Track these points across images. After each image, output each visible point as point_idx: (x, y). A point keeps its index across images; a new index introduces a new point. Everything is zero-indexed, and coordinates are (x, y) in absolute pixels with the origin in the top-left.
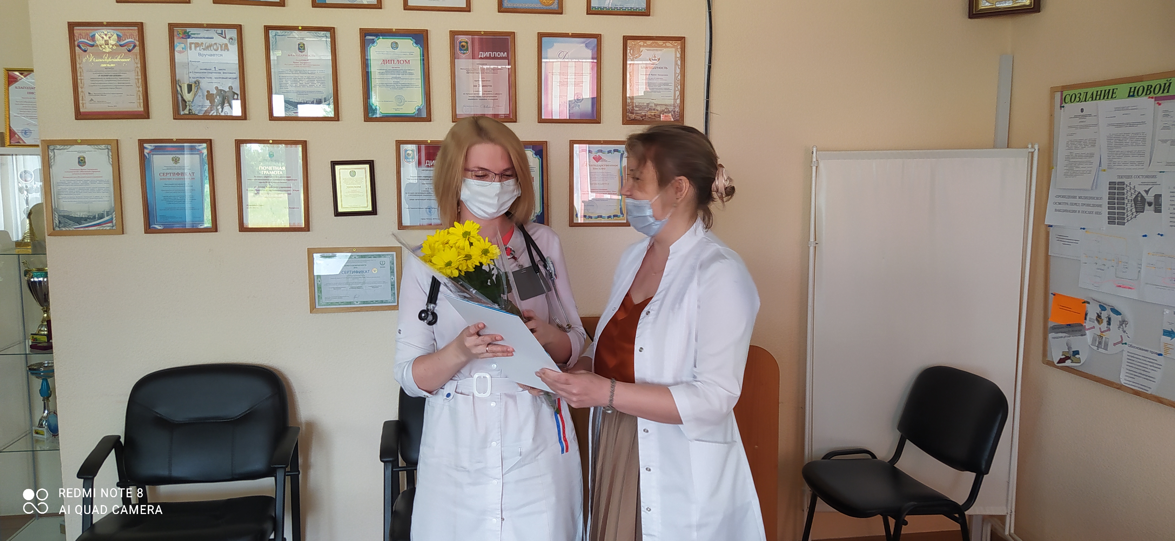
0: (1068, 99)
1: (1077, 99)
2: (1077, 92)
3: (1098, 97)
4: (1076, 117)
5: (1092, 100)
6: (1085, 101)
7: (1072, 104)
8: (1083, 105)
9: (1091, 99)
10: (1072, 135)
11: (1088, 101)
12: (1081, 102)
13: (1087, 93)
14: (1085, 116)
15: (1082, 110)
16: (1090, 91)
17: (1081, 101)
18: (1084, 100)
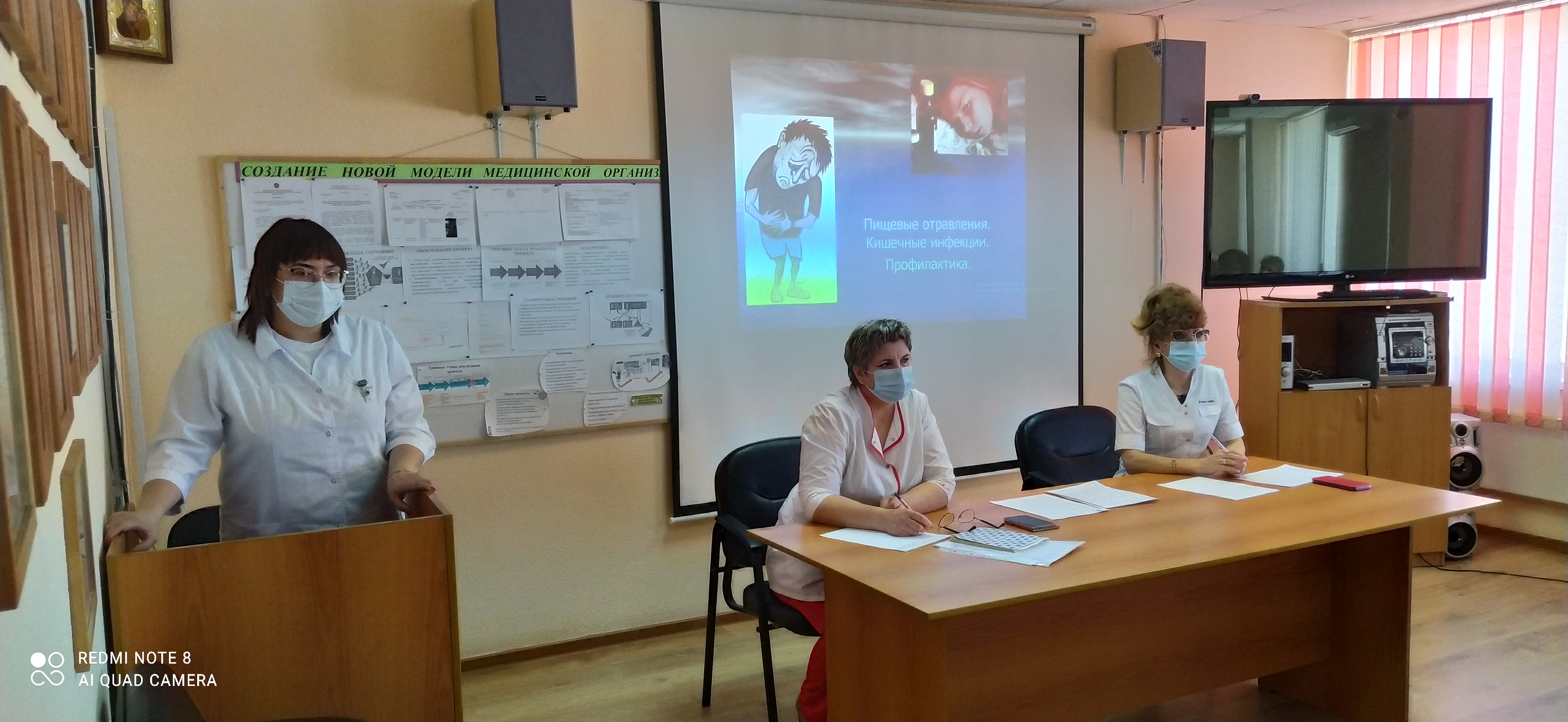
0: (249, 171)
1: (265, 172)
2: (264, 165)
3: (299, 173)
4: (266, 192)
5: (290, 175)
6: (279, 175)
7: (255, 178)
8: (277, 180)
9: (288, 174)
10: (261, 211)
11: (283, 176)
12: (272, 177)
13: (280, 168)
14: (282, 192)
15: (276, 185)
16: (285, 167)
17: (271, 175)
18: (277, 174)
